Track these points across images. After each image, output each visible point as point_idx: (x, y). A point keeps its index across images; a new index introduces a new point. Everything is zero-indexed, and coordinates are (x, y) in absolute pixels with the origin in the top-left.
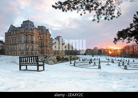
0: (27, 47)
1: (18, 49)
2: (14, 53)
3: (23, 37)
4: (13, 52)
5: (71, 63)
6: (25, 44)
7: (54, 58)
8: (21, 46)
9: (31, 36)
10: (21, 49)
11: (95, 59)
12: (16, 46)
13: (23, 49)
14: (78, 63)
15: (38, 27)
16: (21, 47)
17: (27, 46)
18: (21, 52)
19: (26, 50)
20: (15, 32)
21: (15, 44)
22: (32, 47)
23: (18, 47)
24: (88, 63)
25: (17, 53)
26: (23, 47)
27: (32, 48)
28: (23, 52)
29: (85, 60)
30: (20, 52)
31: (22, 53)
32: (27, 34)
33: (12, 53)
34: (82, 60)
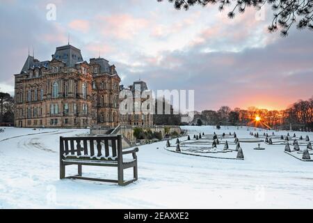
0: (66, 108)
1: (44, 112)
2: (35, 123)
3: (56, 85)
4: (32, 121)
5: (169, 145)
6: (60, 101)
7: (129, 133)
8: (52, 105)
9: (76, 81)
10: (52, 112)
11: (224, 134)
12: (39, 105)
13: (56, 112)
14: (186, 145)
15: (91, 60)
16: (52, 108)
17: (66, 104)
18: (52, 120)
19: (62, 114)
20: (37, 73)
21: (39, 101)
22: (77, 108)
23: (43, 107)
24: (211, 146)
25: (41, 121)
26: (56, 107)
27: (77, 111)
28: (56, 119)
29: (200, 137)
30: (49, 119)
31: (54, 121)
32: (66, 78)
33: (29, 123)
34: (195, 137)
